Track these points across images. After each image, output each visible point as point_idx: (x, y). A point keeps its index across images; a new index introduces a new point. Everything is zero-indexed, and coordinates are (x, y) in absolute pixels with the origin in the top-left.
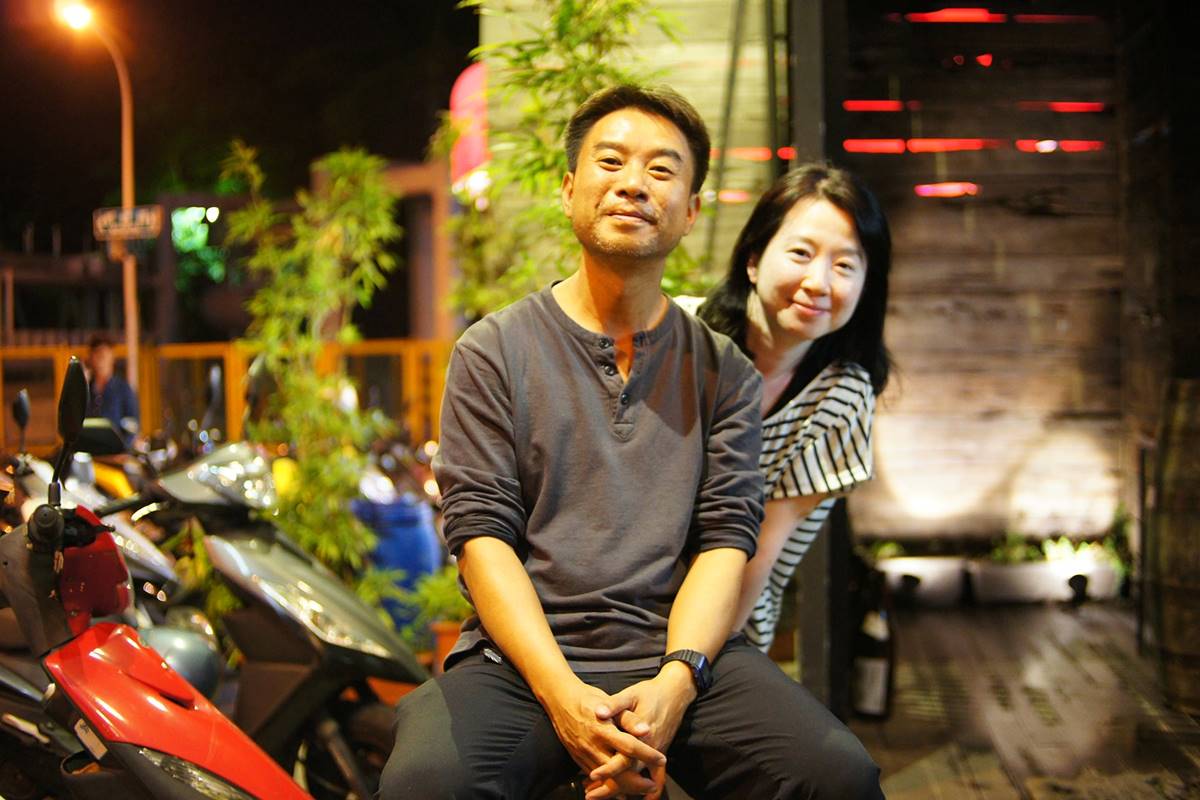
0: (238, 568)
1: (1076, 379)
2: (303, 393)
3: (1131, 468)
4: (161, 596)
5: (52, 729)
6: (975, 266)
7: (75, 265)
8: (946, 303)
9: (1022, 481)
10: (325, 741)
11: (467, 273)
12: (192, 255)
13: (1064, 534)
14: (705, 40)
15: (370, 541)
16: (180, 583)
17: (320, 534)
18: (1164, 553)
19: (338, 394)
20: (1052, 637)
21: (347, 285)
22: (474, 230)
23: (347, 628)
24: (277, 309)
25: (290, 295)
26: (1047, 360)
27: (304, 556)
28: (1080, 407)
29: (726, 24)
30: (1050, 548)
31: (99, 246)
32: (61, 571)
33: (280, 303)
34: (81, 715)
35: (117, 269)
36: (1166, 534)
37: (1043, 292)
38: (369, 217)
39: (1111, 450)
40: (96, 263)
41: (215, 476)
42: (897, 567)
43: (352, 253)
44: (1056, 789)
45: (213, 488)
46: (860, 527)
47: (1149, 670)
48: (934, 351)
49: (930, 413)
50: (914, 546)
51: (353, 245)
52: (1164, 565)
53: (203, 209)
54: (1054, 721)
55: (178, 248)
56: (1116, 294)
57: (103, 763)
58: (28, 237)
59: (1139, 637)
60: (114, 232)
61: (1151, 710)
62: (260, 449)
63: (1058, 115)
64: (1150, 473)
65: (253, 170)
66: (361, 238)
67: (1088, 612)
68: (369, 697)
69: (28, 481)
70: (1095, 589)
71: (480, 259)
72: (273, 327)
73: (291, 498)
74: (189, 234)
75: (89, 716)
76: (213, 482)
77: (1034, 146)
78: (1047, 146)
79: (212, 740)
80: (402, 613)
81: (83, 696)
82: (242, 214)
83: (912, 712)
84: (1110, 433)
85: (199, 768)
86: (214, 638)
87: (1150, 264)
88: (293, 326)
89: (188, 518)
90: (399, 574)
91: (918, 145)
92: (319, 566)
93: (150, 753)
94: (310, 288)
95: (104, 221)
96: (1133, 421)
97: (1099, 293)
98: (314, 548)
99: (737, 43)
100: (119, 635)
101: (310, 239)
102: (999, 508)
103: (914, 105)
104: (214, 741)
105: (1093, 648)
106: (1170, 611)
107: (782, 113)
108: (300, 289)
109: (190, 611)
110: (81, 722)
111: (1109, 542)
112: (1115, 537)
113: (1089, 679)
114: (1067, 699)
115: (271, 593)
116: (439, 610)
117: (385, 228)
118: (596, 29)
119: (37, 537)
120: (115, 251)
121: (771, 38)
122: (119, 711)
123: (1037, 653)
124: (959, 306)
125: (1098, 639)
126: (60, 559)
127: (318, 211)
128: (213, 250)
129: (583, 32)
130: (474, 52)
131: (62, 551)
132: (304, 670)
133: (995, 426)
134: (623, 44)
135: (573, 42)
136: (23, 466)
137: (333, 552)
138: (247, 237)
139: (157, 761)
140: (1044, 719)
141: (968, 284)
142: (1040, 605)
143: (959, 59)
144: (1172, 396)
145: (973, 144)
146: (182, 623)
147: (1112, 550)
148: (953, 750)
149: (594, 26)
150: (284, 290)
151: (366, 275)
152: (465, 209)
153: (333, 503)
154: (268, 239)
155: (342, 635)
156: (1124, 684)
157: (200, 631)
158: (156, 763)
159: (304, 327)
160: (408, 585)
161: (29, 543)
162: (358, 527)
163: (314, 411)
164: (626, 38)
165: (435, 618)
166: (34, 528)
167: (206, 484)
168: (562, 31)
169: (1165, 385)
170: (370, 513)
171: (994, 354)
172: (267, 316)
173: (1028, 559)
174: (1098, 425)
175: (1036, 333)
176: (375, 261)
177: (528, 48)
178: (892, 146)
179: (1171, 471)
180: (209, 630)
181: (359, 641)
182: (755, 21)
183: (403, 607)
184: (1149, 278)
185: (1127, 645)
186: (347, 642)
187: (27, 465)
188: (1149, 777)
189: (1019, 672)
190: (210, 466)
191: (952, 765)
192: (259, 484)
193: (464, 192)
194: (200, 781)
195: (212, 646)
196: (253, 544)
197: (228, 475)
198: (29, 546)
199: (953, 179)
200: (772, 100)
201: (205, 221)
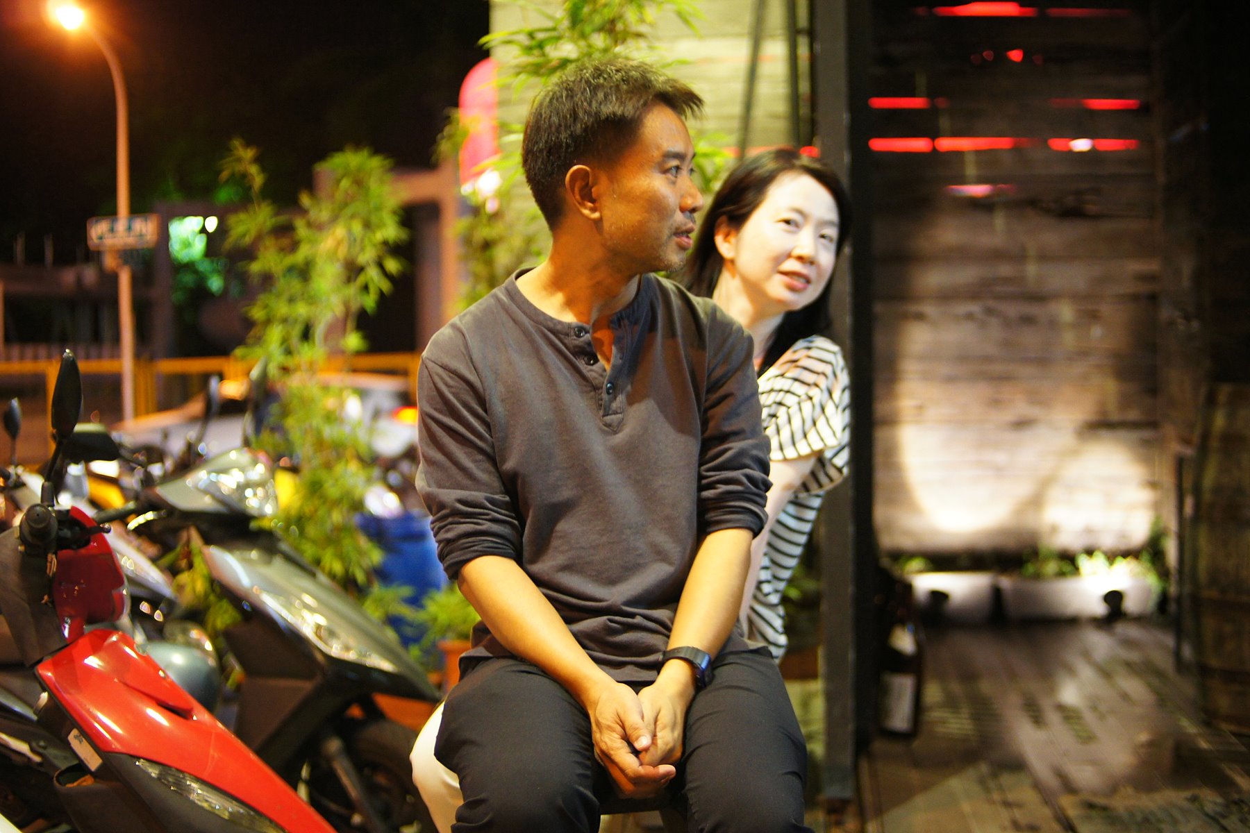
0: (239, 580)
1: (1111, 387)
2: (306, 403)
3: (1168, 479)
4: (158, 616)
5: (45, 748)
6: (1005, 270)
7: (68, 277)
8: (975, 308)
9: (1055, 493)
10: (329, 760)
11: (476, 277)
12: (189, 266)
13: (1098, 549)
14: (724, 35)
15: (376, 556)
16: (177, 601)
17: (324, 549)
18: (1203, 564)
19: (342, 405)
20: (1086, 655)
21: (352, 290)
22: (484, 232)
23: (352, 642)
24: (278, 315)
25: (291, 300)
26: (1079, 368)
27: (309, 569)
28: (1115, 416)
29: (747, 18)
30: (1084, 563)
31: (93, 256)
32: (54, 574)
33: (282, 309)
34: (75, 725)
35: (111, 280)
36: (1204, 542)
37: (1075, 297)
38: (374, 219)
39: (1147, 460)
40: (90, 274)
41: (215, 484)
42: (926, 582)
43: (357, 256)
44: (1091, 806)
45: (214, 497)
46: (887, 541)
47: (1188, 688)
48: (963, 358)
49: (959, 423)
50: (942, 561)
51: (357, 249)
52: (1203, 576)
53: (201, 219)
54: (1088, 738)
55: (176, 259)
56: (1153, 298)
57: (97, 775)
58: (19, 248)
59: (1177, 654)
60: (109, 241)
61: (1189, 727)
62: (262, 456)
63: (1093, 113)
64: (1188, 483)
65: (254, 170)
66: (367, 242)
67: (1123, 629)
68: (375, 714)
69: (19, 494)
70: (1131, 605)
71: (489, 262)
72: (275, 335)
73: (293, 512)
74: (187, 244)
75: (84, 726)
76: (212, 490)
77: (1068, 146)
78: (1082, 145)
79: (212, 752)
80: (409, 631)
81: (78, 707)
82: (242, 216)
83: (940, 729)
84: (1146, 443)
85: (198, 780)
86: (214, 654)
87: (1187, 266)
88: (296, 331)
89: (187, 527)
90: (406, 591)
91: (946, 144)
92: (323, 578)
93: (147, 764)
94: (313, 293)
95: (98, 231)
96: (1169, 430)
97: (1135, 298)
98: (318, 562)
99: (757, 39)
100: (115, 643)
101: (313, 242)
102: (1030, 521)
103: (942, 103)
104: (214, 753)
105: (1129, 666)
106: (1209, 625)
107: (804, 111)
108: (303, 294)
109: (189, 625)
110: (75, 732)
111: (1145, 556)
112: (1151, 551)
113: (1125, 697)
114: (1102, 717)
115: (273, 604)
116: (448, 628)
117: (391, 231)
118: (611, 16)
119: (29, 538)
120: (109, 262)
121: (793, 33)
122: (116, 722)
123: (1071, 671)
124: (989, 312)
125: (1134, 656)
126: (53, 562)
127: (321, 213)
128: (212, 262)
129: (598, 20)
130: (484, 40)
131: (55, 553)
132: (307, 686)
133: (1026, 435)
134: (639, 35)
135: (588, 29)
136: (14, 478)
137: (338, 567)
138: (248, 240)
139: (154, 772)
140: (1080, 737)
141: (999, 289)
142: (1073, 622)
143: (988, 55)
144: (1211, 401)
145: (1004, 143)
146: (180, 638)
147: (1149, 565)
148: (984, 768)
149: (608, 14)
150: (286, 296)
151: (372, 280)
152: (475, 211)
153: (337, 517)
154: (270, 242)
155: (347, 648)
156: (1162, 701)
157: (198, 646)
158: (153, 775)
159: (306, 335)
160: (415, 601)
161: (21, 545)
162: (363, 542)
163: (317, 421)
164: (642, 29)
165: (443, 637)
166: (26, 530)
167: (205, 492)
168: (575, 19)
169: (1203, 391)
170: (375, 528)
171: (1027, 361)
172: (268, 322)
173: (1061, 574)
174: (1135, 435)
175: (1069, 339)
176: (381, 266)
177: (540, 36)
178: (919, 145)
179: (1209, 479)
180: (208, 646)
181: (365, 656)
182: (776, 15)
183: (411, 625)
184: (1186, 283)
185: (1164, 661)
186: (351, 656)
187: (18, 476)
188: (1188, 794)
189: (1052, 690)
190: (209, 473)
191: (982, 782)
192: (260, 491)
193: (474, 193)
194: (198, 792)
195: (212, 662)
196: (254, 554)
197: (228, 483)
198: (21, 548)
199: (980, 180)
200: (794, 98)
201: (203, 230)
